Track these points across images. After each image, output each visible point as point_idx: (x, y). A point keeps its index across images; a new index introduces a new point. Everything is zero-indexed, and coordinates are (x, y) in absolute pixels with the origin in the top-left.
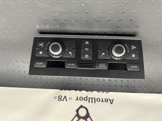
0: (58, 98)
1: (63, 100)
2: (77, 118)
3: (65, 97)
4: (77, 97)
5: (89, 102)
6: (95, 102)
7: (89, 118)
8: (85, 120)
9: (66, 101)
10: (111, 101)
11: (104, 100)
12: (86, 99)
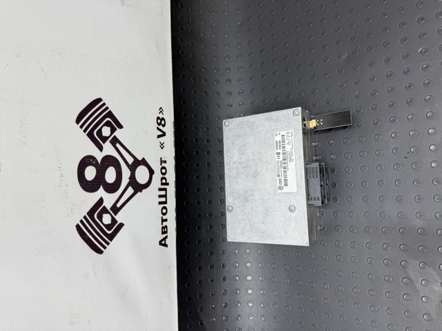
0: (161, 116)
1: (158, 129)
2: (130, 160)
3: (164, 134)
4: (165, 162)
5: (160, 189)
6: (160, 203)
7: (132, 191)
8: (129, 180)
9: (159, 136)
10: (163, 242)
11: (165, 224)
12: (164, 181)
